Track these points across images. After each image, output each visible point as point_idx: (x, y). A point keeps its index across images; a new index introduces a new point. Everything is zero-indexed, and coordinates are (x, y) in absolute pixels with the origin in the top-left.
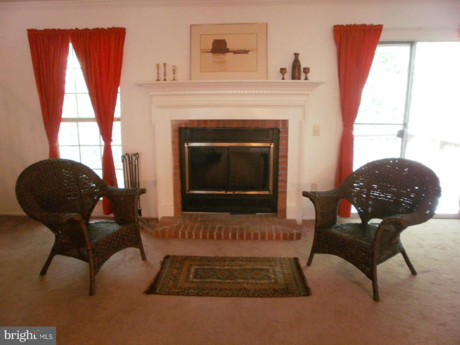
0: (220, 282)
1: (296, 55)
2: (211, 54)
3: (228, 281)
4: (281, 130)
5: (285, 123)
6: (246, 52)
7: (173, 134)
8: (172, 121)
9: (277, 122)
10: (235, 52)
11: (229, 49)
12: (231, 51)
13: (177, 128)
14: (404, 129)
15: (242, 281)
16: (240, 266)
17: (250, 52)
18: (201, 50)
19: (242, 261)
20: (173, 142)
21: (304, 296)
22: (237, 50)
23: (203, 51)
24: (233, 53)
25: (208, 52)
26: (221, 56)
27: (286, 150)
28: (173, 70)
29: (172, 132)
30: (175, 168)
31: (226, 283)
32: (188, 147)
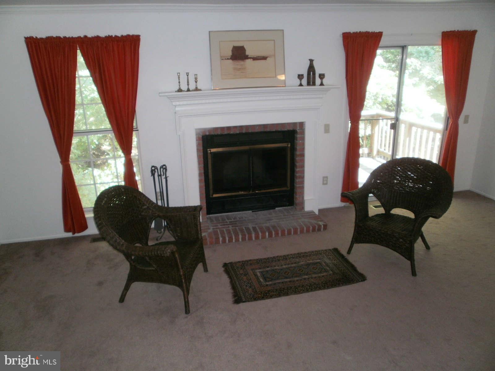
0: (290, 281)
1: (311, 61)
2: (230, 61)
3: (296, 279)
4: (298, 131)
5: (302, 124)
6: (264, 58)
7: (197, 142)
8: (196, 129)
9: (295, 124)
10: (255, 59)
11: (248, 55)
12: (250, 58)
13: (201, 136)
14: (396, 122)
15: (306, 277)
16: (295, 263)
17: (268, 59)
18: (221, 57)
19: (293, 258)
20: (198, 150)
21: (362, 281)
22: (256, 56)
23: (223, 58)
24: (252, 59)
25: (228, 59)
26: (241, 63)
27: (303, 149)
28: (195, 79)
29: (197, 140)
30: (200, 175)
31: (296, 281)
32: (211, 153)
